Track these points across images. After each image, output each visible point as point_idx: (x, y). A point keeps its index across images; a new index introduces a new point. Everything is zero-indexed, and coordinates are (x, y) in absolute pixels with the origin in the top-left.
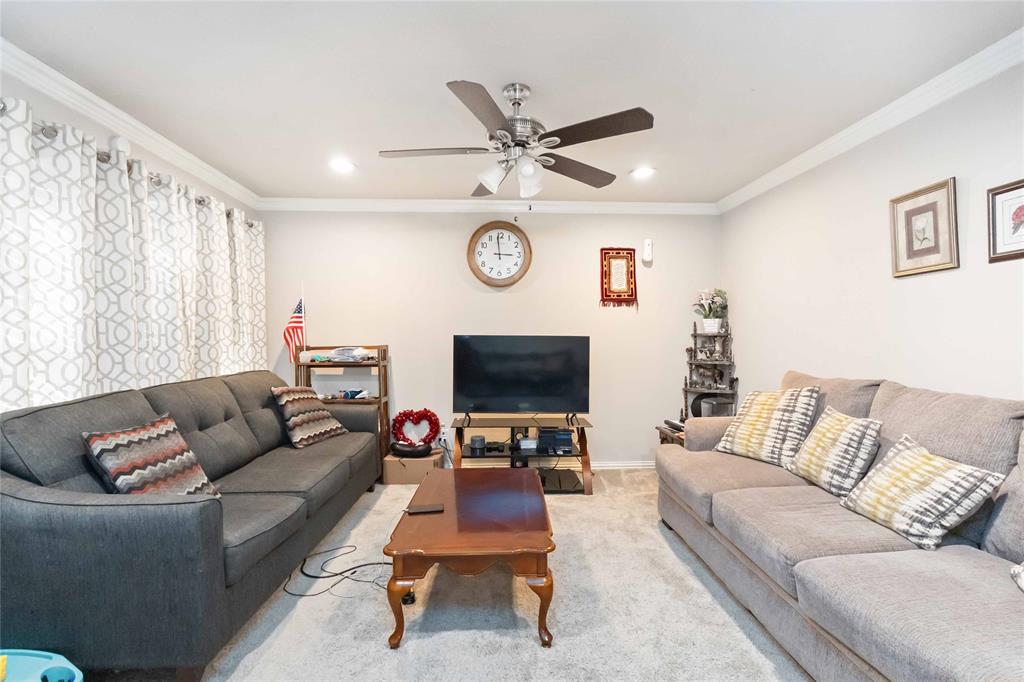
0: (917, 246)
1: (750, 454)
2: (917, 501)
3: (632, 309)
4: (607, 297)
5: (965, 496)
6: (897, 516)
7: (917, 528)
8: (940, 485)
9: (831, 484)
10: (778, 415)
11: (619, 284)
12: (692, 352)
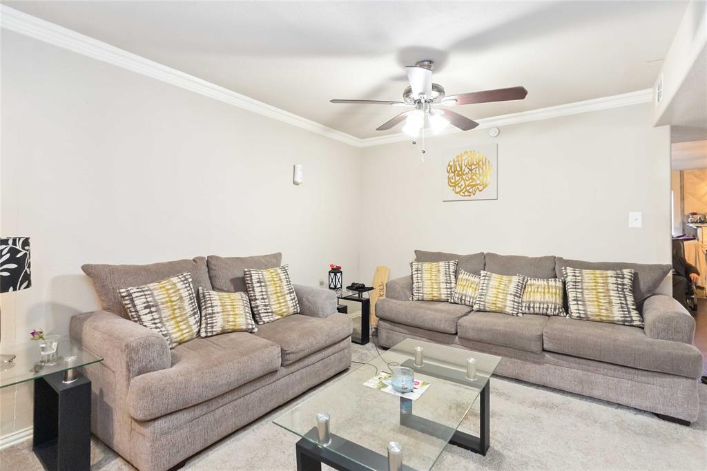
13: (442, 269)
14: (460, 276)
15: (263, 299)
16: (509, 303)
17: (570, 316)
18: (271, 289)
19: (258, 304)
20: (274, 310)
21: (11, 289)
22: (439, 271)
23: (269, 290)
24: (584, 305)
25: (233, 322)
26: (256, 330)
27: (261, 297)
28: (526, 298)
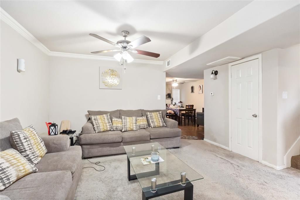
13: (106, 118)
14: (113, 120)
15: (30, 149)
16: (134, 127)
17: (151, 127)
18: (32, 141)
19: (28, 154)
20: (38, 155)
22: (104, 118)
23: (32, 143)
24: (154, 123)
25: (23, 169)
26: (37, 170)
27: (29, 148)
28: (138, 124)
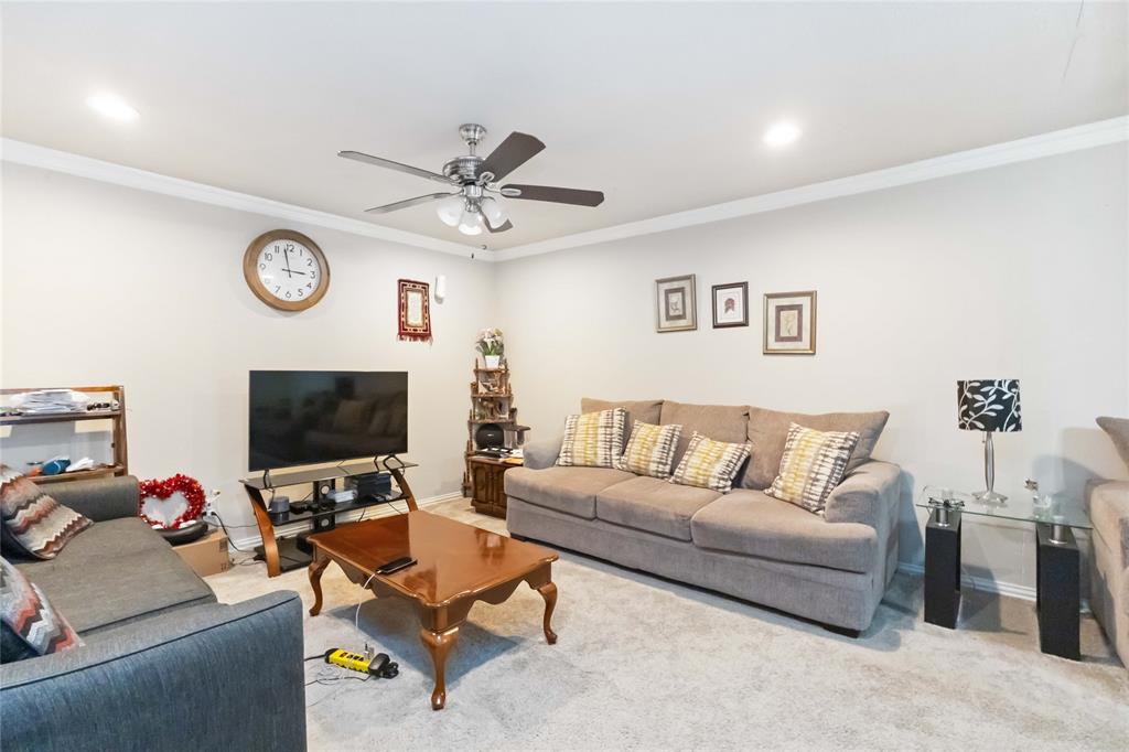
0: (672, 313)
1: (589, 464)
2: (719, 468)
3: (427, 343)
4: (405, 331)
5: (739, 460)
6: (711, 479)
7: (722, 483)
8: (726, 457)
9: (657, 472)
10: (601, 431)
11: (415, 318)
12: (475, 387)
21: (998, 429)
